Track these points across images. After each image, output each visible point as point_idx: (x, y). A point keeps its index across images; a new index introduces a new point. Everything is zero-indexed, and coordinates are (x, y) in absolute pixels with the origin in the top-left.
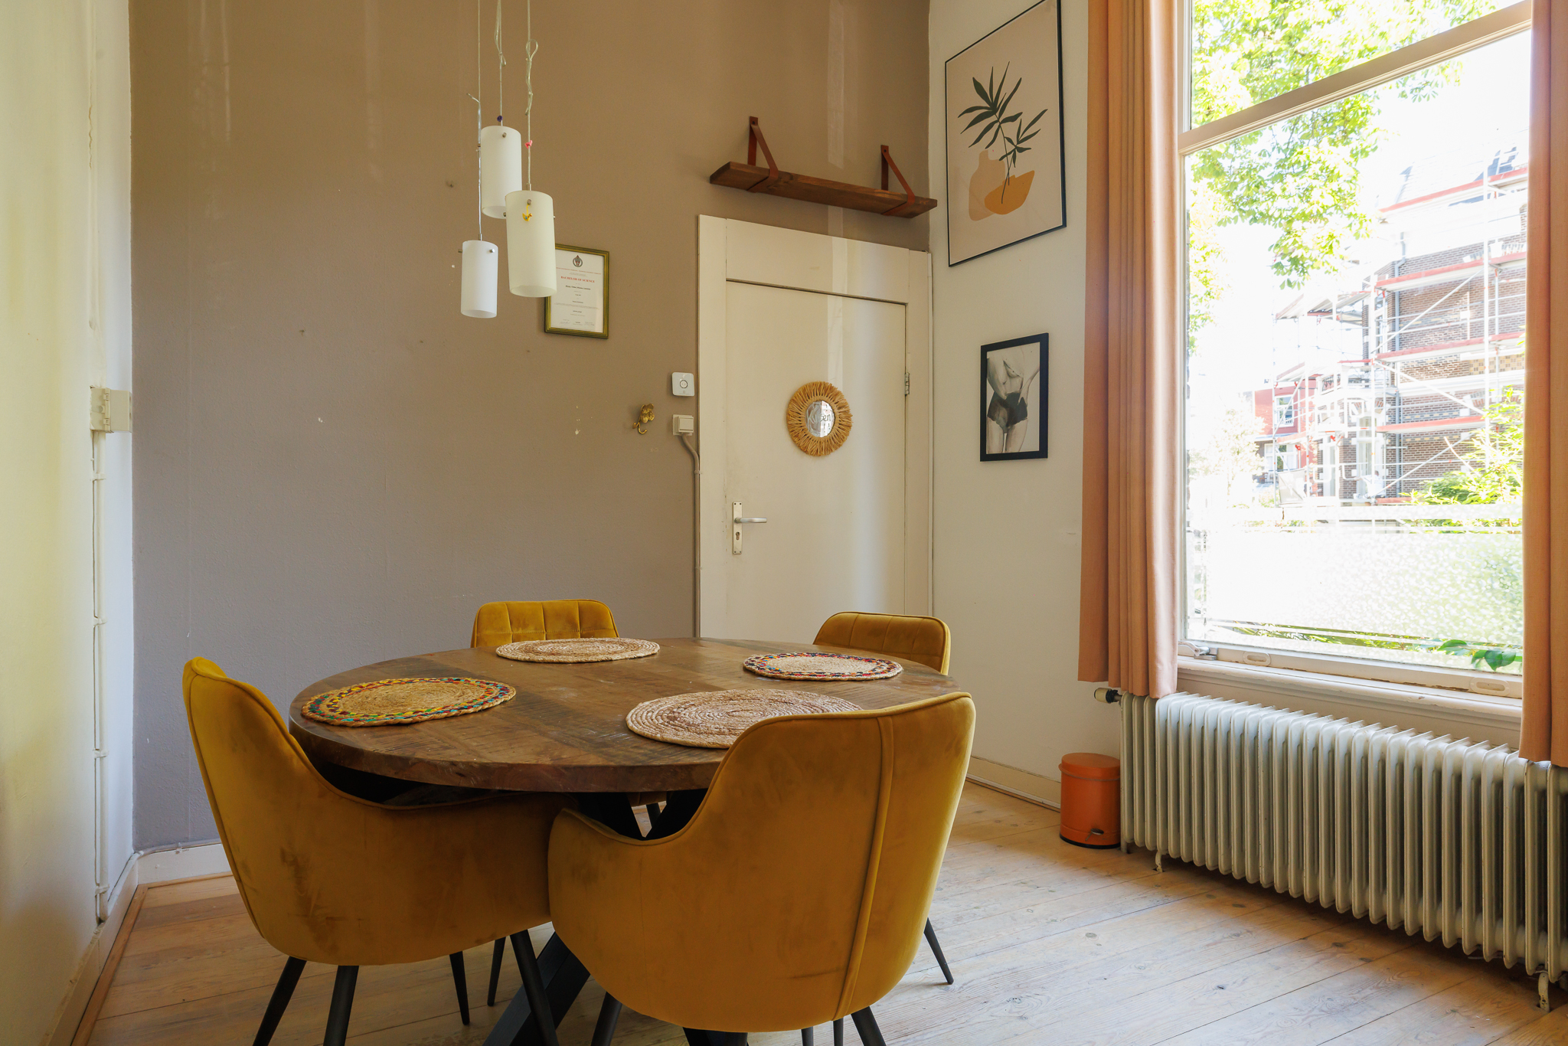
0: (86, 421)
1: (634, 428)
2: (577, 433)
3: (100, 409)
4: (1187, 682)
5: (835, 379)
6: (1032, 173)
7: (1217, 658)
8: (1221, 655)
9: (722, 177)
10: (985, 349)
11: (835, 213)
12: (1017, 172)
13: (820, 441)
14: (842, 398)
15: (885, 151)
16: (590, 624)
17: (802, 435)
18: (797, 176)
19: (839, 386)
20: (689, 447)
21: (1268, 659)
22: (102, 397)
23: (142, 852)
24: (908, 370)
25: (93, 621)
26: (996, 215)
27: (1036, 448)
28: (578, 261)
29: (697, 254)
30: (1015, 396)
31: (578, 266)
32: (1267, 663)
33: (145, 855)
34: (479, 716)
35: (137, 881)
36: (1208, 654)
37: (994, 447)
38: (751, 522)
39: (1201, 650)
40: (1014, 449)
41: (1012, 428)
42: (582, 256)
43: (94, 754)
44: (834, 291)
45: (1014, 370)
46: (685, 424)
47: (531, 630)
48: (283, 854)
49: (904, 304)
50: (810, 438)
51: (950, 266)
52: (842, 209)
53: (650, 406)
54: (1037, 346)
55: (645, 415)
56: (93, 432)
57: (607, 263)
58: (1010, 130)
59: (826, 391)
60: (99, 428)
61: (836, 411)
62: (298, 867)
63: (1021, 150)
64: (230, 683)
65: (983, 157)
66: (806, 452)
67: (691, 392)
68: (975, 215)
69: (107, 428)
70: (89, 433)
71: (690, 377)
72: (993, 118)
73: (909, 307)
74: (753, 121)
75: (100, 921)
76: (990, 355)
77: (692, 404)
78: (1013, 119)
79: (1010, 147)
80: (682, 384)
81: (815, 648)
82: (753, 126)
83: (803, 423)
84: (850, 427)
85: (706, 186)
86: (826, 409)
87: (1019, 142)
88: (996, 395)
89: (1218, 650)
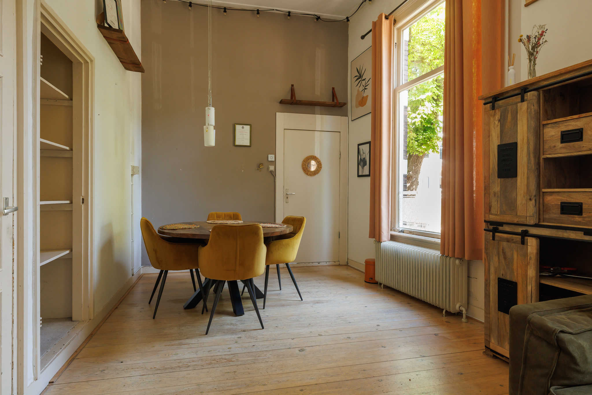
0: (130, 173)
1: (258, 169)
2: (243, 171)
3: (133, 170)
4: (393, 238)
5: (317, 155)
6: (368, 95)
7: (403, 232)
8: (404, 232)
9: (282, 102)
10: (359, 145)
11: (317, 108)
12: (365, 95)
13: (312, 172)
14: (319, 160)
15: (333, 89)
16: (236, 217)
17: (306, 170)
18: (302, 101)
19: (318, 156)
20: (273, 174)
21: (413, 232)
22: (133, 167)
23: (143, 266)
24: (341, 151)
25: (131, 213)
26: (361, 107)
27: (368, 174)
28: (243, 127)
29: (276, 123)
30: (364, 159)
31: (243, 129)
32: (413, 233)
33: (143, 267)
34: (189, 229)
35: (142, 272)
36: (401, 231)
37: (360, 174)
38: (291, 194)
39: (399, 230)
40: (364, 174)
41: (364, 168)
42: (244, 126)
43: (131, 240)
44: (316, 130)
45: (364, 152)
46: (272, 168)
47: (221, 219)
48: (153, 249)
49: (340, 132)
50: (309, 171)
51: (352, 121)
52: (319, 107)
53: (262, 164)
54: (368, 145)
55: (261, 166)
56: (132, 175)
57: (251, 128)
58: (364, 82)
59: (314, 158)
60: (133, 174)
61: (317, 163)
62: (155, 251)
63: (366, 89)
64: (145, 220)
65: (358, 91)
66: (308, 175)
67: (273, 160)
68: (357, 107)
69: (134, 174)
70: (131, 175)
71: (273, 156)
72: (360, 79)
73: (341, 132)
74: (292, 85)
75: (133, 275)
76: (360, 147)
77: (274, 163)
78: (364, 80)
79: (364, 88)
80: (271, 158)
81: (282, 224)
82: (292, 87)
83: (307, 167)
84: (321, 168)
85: (279, 104)
86: (313, 163)
87: (365, 87)
88: (361, 158)
89: (404, 230)
